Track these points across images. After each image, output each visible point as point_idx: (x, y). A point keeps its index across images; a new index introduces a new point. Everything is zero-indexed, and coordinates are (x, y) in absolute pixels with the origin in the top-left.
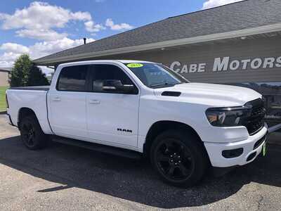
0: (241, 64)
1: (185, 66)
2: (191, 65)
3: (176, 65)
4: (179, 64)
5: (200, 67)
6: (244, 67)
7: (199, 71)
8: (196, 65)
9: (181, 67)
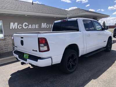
0: (50, 26)
1: (30, 25)
2: (33, 25)
3: (26, 24)
4: (27, 24)
5: (36, 26)
6: (50, 27)
7: (36, 28)
8: (35, 25)
9: (28, 26)
